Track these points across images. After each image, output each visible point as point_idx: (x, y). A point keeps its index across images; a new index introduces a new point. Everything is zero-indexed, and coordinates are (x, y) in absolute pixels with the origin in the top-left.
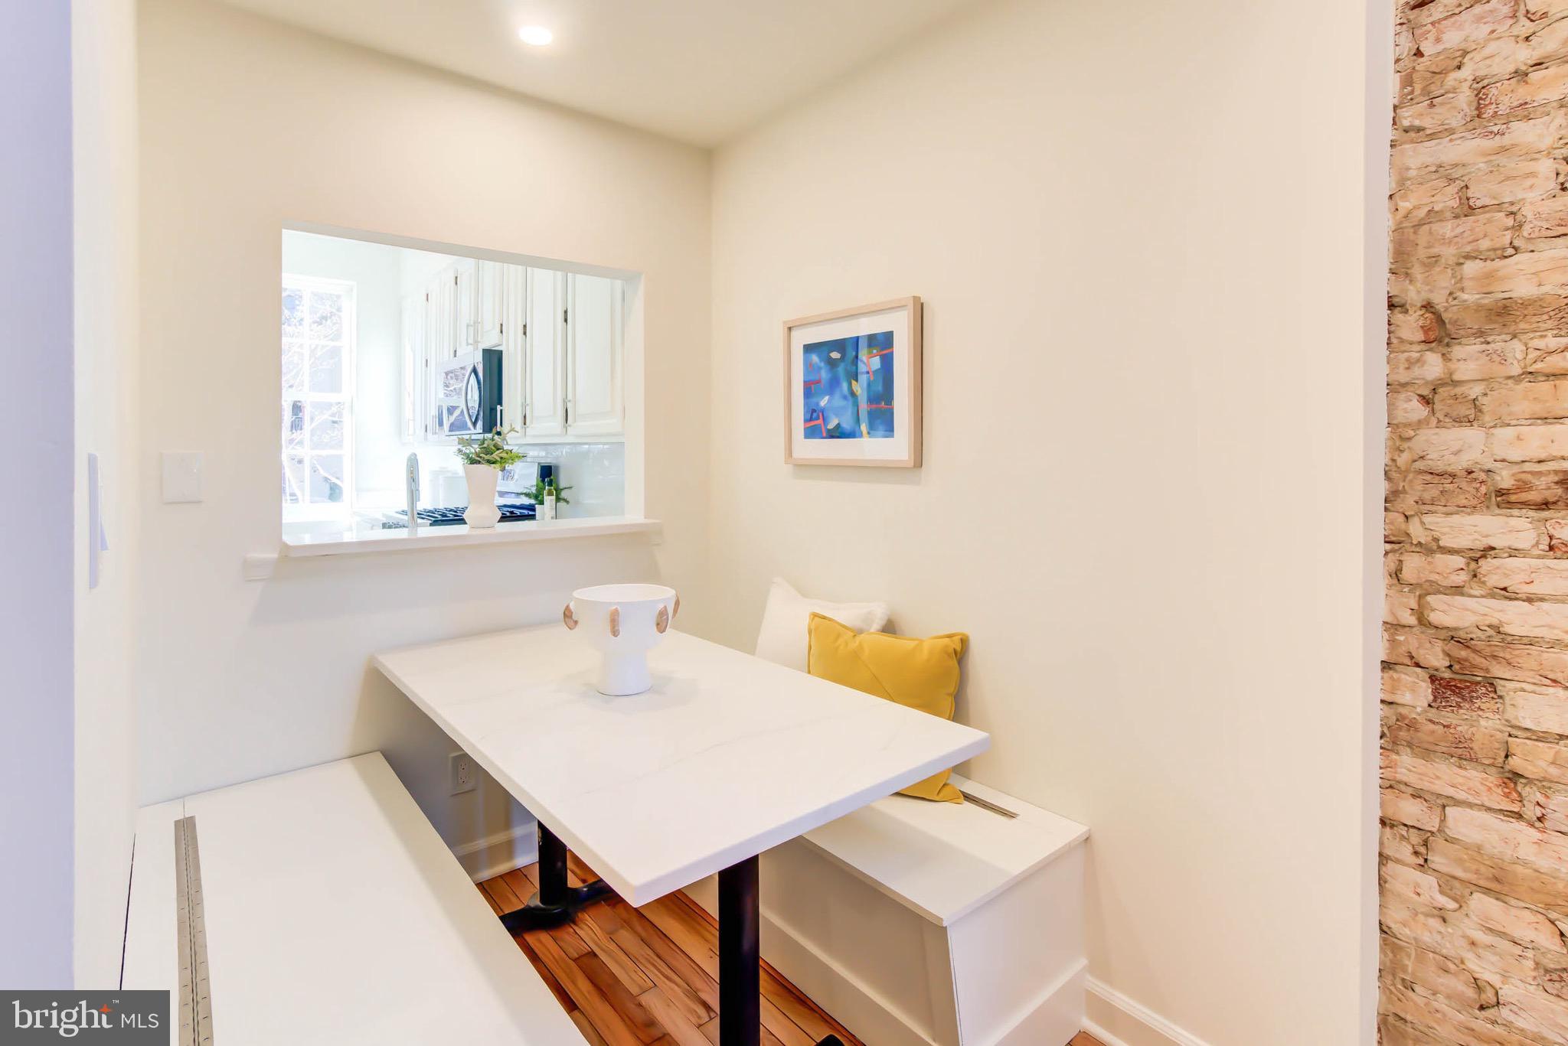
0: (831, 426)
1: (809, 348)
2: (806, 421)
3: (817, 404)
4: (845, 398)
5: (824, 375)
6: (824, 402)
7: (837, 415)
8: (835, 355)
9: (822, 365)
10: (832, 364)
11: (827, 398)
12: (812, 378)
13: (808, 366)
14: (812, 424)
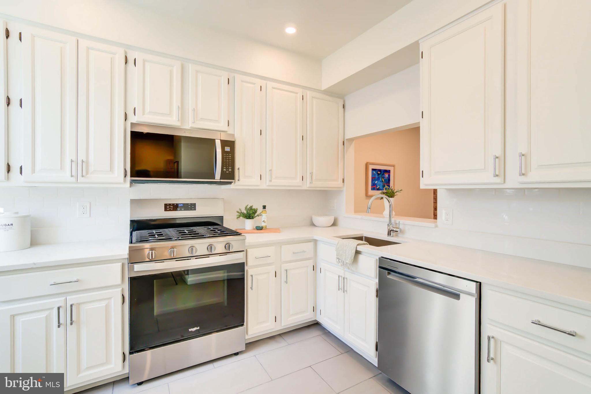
0: (377, 188)
1: (373, 170)
2: (372, 186)
3: (375, 182)
4: (381, 182)
5: (377, 176)
6: (376, 182)
7: (379, 186)
8: (379, 172)
9: (376, 174)
10: (379, 174)
11: (377, 181)
12: (373, 176)
13: (373, 174)
14: (373, 187)
